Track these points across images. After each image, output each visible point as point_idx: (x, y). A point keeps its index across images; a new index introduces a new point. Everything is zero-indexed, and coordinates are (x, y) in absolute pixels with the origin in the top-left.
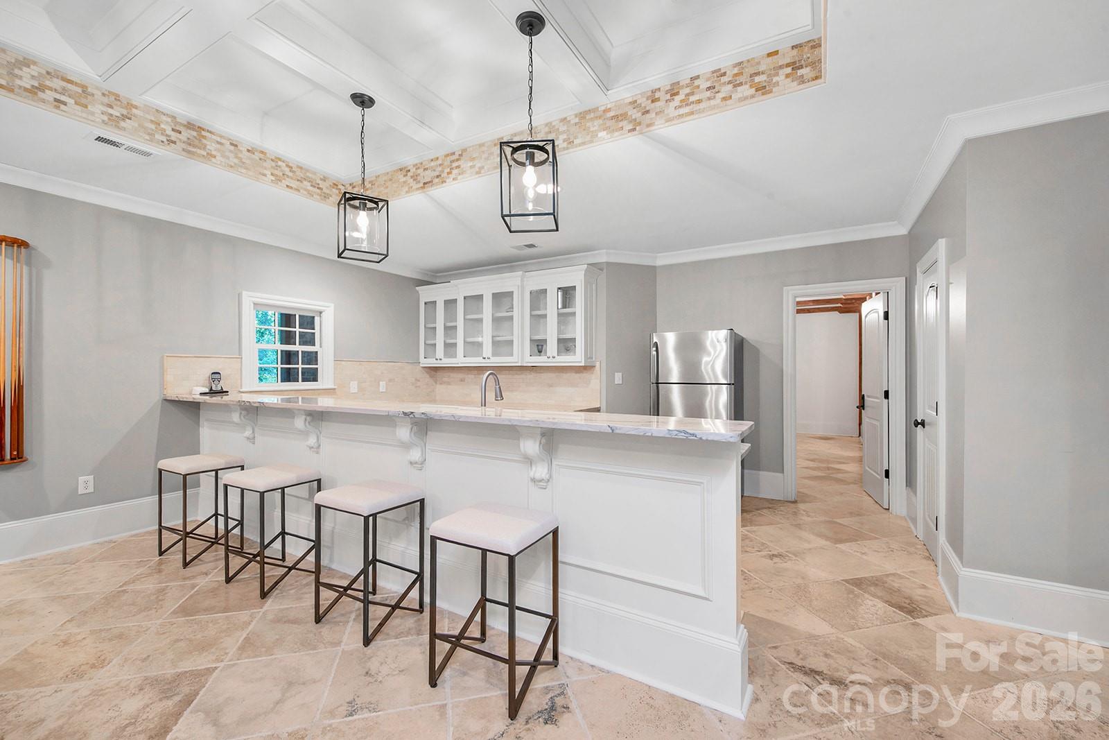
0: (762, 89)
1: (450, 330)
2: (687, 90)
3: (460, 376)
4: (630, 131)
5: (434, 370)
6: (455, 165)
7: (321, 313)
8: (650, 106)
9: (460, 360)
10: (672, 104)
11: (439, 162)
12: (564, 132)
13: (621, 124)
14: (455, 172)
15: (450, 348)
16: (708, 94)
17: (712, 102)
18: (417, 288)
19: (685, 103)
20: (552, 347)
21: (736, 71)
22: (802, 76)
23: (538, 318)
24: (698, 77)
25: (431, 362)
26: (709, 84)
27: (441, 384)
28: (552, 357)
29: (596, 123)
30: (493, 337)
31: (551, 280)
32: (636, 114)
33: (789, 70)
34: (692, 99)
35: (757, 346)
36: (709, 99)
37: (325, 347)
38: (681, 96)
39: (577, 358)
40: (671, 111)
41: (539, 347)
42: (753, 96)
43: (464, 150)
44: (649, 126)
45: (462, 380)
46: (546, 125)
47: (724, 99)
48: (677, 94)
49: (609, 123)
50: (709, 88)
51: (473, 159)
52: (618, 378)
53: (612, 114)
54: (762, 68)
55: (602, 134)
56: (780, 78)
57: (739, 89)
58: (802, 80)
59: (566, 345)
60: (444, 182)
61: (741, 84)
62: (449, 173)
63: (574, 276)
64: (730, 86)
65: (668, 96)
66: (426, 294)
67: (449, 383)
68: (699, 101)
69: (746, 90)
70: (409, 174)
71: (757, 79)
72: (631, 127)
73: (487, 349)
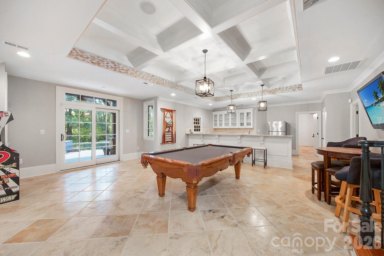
0: (294, 90)
1: (221, 121)
2: (282, 89)
3: (221, 130)
4: (272, 94)
5: (215, 129)
6: (239, 96)
7: (200, 118)
8: (275, 90)
9: (223, 127)
10: (279, 91)
11: (236, 95)
12: (260, 93)
13: (270, 93)
14: (239, 97)
15: (221, 125)
16: (285, 90)
17: (286, 91)
18: (213, 112)
19: (281, 91)
20: (245, 124)
21: (290, 87)
22: (300, 89)
23: (242, 118)
24: (284, 87)
25: (216, 127)
26: (285, 88)
27: (216, 132)
28: (245, 126)
29: (266, 92)
30: (232, 122)
31: (245, 111)
32: (273, 92)
33: (298, 88)
34: (283, 90)
35: (290, 124)
36: (285, 91)
37: (201, 125)
38: (281, 90)
39: (251, 127)
40: (279, 92)
41: (242, 124)
42: (292, 91)
43: (241, 94)
44: (275, 93)
45: (222, 131)
46: (257, 91)
47: (288, 91)
48: (280, 89)
49: (268, 92)
50: (285, 89)
51: (242, 95)
52: (259, 131)
53: (269, 91)
54: (294, 87)
55: (267, 94)
56: (297, 89)
57: (290, 90)
58: (300, 90)
59: (248, 124)
60: (236, 99)
61: (290, 89)
62: (238, 97)
63: (250, 110)
64: (289, 89)
65: (279, 89)
66: (214, 113)
67: (218, 132)
68: (284, 91)
69: (291, 90)
70: (229, 97)
71: (293, 89)
72: (272, 93)
73: (230, 125)
